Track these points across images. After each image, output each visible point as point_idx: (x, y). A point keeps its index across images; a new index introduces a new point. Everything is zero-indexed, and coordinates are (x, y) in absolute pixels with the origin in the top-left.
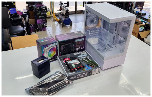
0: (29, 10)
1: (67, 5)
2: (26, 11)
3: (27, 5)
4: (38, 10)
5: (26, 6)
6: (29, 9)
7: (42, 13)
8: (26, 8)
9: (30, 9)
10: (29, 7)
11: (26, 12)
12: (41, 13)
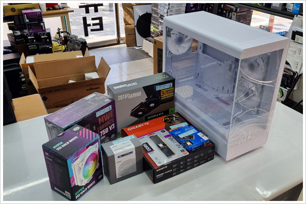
0: (17, 43)
1: (99, 28)
2: (9, 45)
3: (11, 32)
4: (33, 39)
5: (9, 35)
6: (15, 39)
7: (41, 47)
8: (8, 39)
9: (17, 40)
10: (16, 37)
11: (9, 48)
12: (38, 45)
